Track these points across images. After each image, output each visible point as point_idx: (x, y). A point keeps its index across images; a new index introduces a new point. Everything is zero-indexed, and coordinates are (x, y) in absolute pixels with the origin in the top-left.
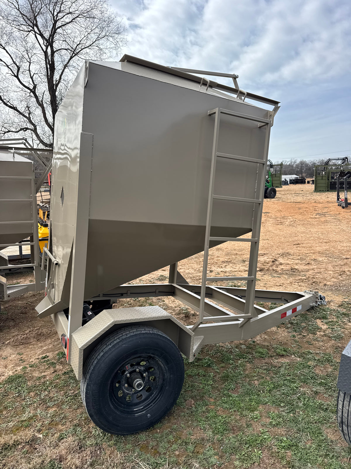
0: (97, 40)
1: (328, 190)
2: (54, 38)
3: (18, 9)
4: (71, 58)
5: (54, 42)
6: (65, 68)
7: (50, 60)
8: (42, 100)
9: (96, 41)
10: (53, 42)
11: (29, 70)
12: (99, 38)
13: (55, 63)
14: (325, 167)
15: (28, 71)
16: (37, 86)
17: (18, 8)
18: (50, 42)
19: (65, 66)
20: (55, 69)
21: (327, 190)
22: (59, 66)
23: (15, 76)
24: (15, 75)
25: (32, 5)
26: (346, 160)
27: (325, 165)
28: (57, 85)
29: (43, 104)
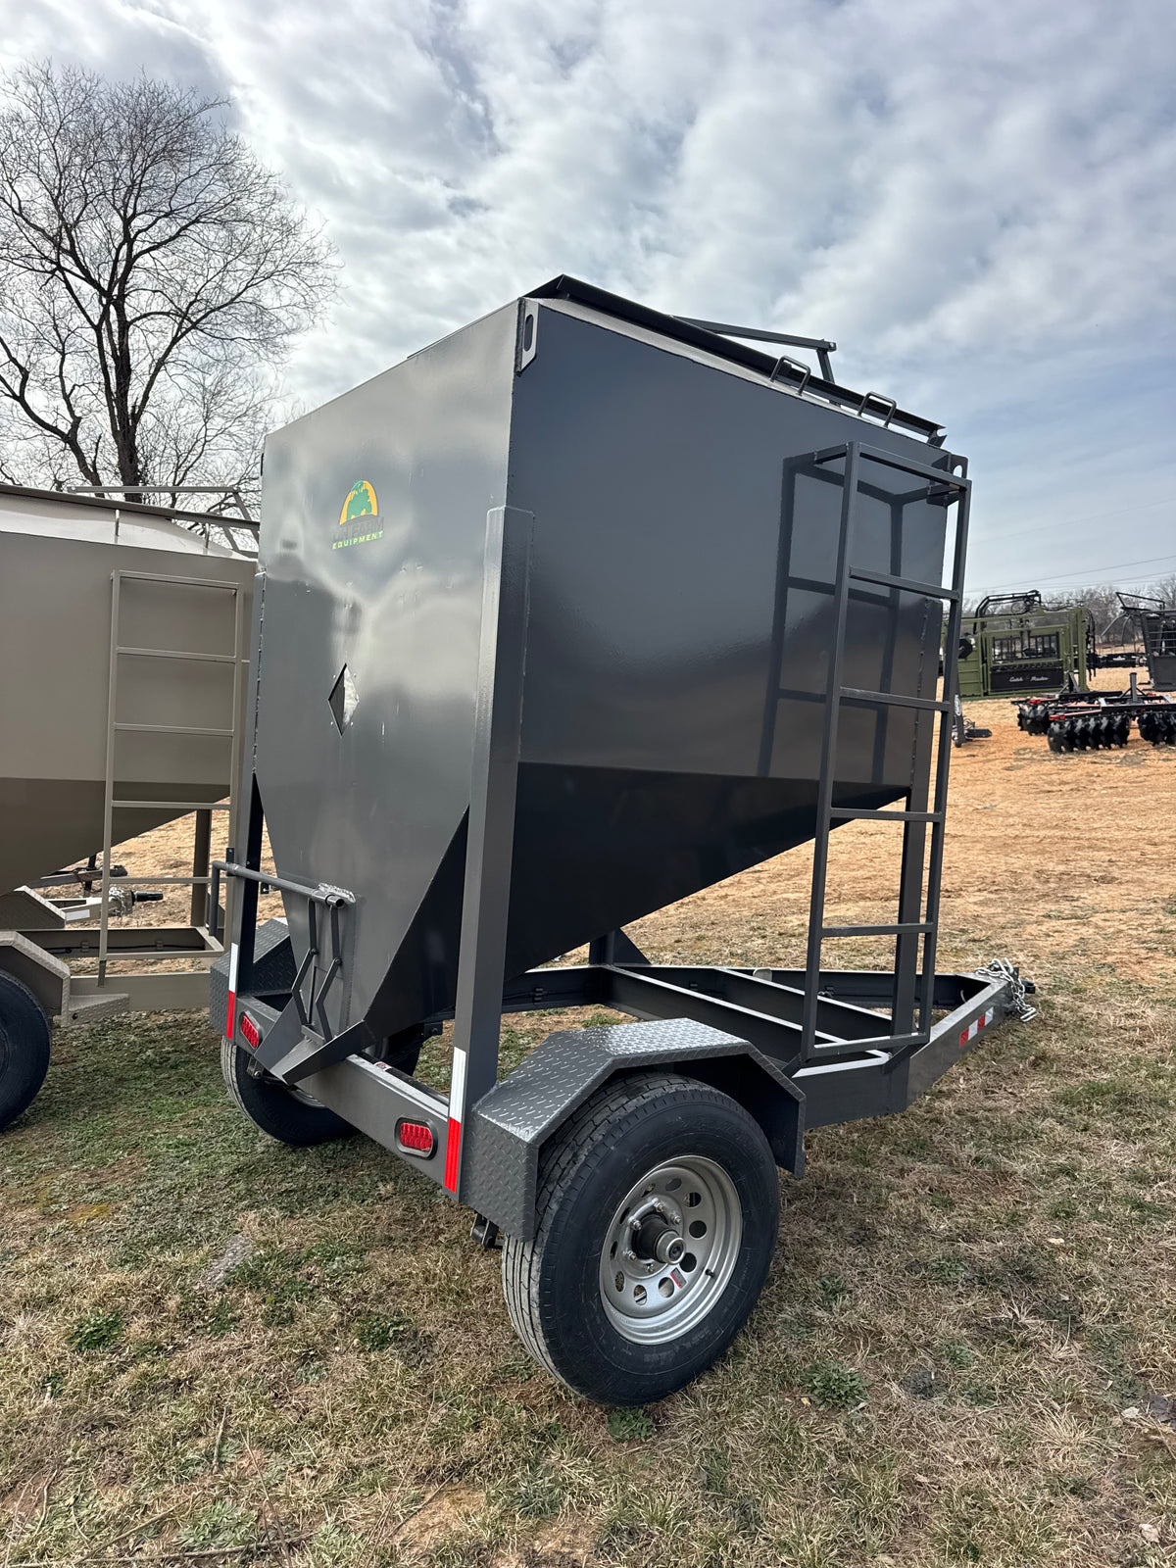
0: (252, 285)
1: (986, 694)
2: (127, 286)
3: (17, 210)
4: (175, 340)
5: (128, 295)
6: (157, 370)
7: (117, 346)
8: (94, 462)
9: (247, 287)
10: (122, 296)
11: (61, 376)
12: (257, 281)
13: (131, 355)
14: (975, 624)
15: (58, 379)
16: (82, 421)
17: (20, 208)
18: (114, 296)
19: (161, 363)
20: (130, 371)
21: (982, 694)
22: (140, 363)
23: (14, 396)
24: (14, 394)
25: (58, 197)
26: (1037, 598)
27: (976, 617)
28: (136, 418)
29: (99, 472)
